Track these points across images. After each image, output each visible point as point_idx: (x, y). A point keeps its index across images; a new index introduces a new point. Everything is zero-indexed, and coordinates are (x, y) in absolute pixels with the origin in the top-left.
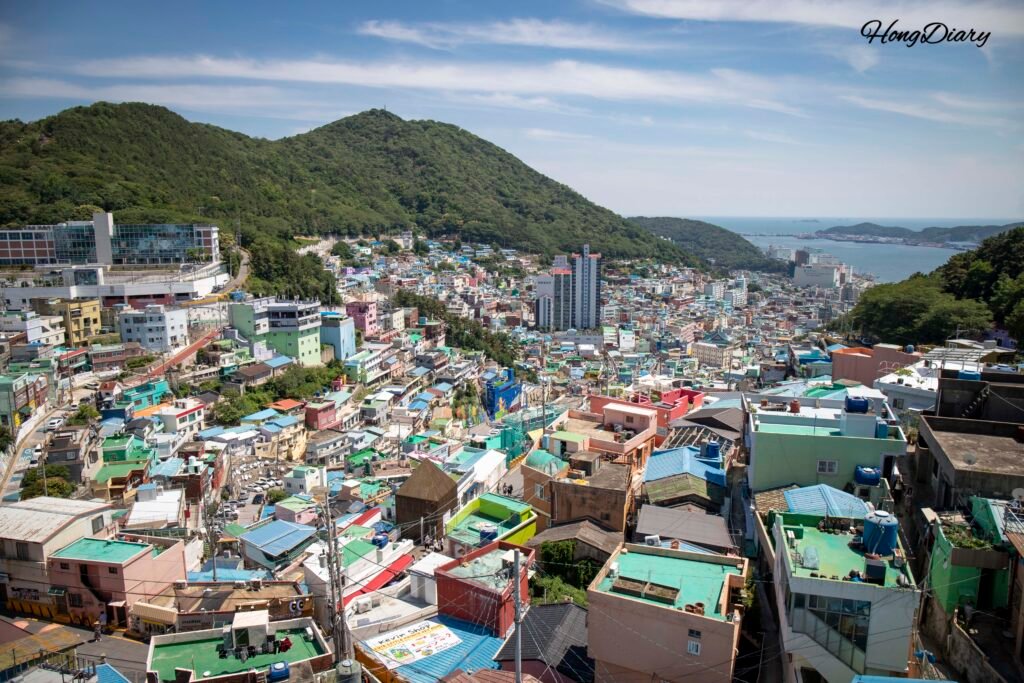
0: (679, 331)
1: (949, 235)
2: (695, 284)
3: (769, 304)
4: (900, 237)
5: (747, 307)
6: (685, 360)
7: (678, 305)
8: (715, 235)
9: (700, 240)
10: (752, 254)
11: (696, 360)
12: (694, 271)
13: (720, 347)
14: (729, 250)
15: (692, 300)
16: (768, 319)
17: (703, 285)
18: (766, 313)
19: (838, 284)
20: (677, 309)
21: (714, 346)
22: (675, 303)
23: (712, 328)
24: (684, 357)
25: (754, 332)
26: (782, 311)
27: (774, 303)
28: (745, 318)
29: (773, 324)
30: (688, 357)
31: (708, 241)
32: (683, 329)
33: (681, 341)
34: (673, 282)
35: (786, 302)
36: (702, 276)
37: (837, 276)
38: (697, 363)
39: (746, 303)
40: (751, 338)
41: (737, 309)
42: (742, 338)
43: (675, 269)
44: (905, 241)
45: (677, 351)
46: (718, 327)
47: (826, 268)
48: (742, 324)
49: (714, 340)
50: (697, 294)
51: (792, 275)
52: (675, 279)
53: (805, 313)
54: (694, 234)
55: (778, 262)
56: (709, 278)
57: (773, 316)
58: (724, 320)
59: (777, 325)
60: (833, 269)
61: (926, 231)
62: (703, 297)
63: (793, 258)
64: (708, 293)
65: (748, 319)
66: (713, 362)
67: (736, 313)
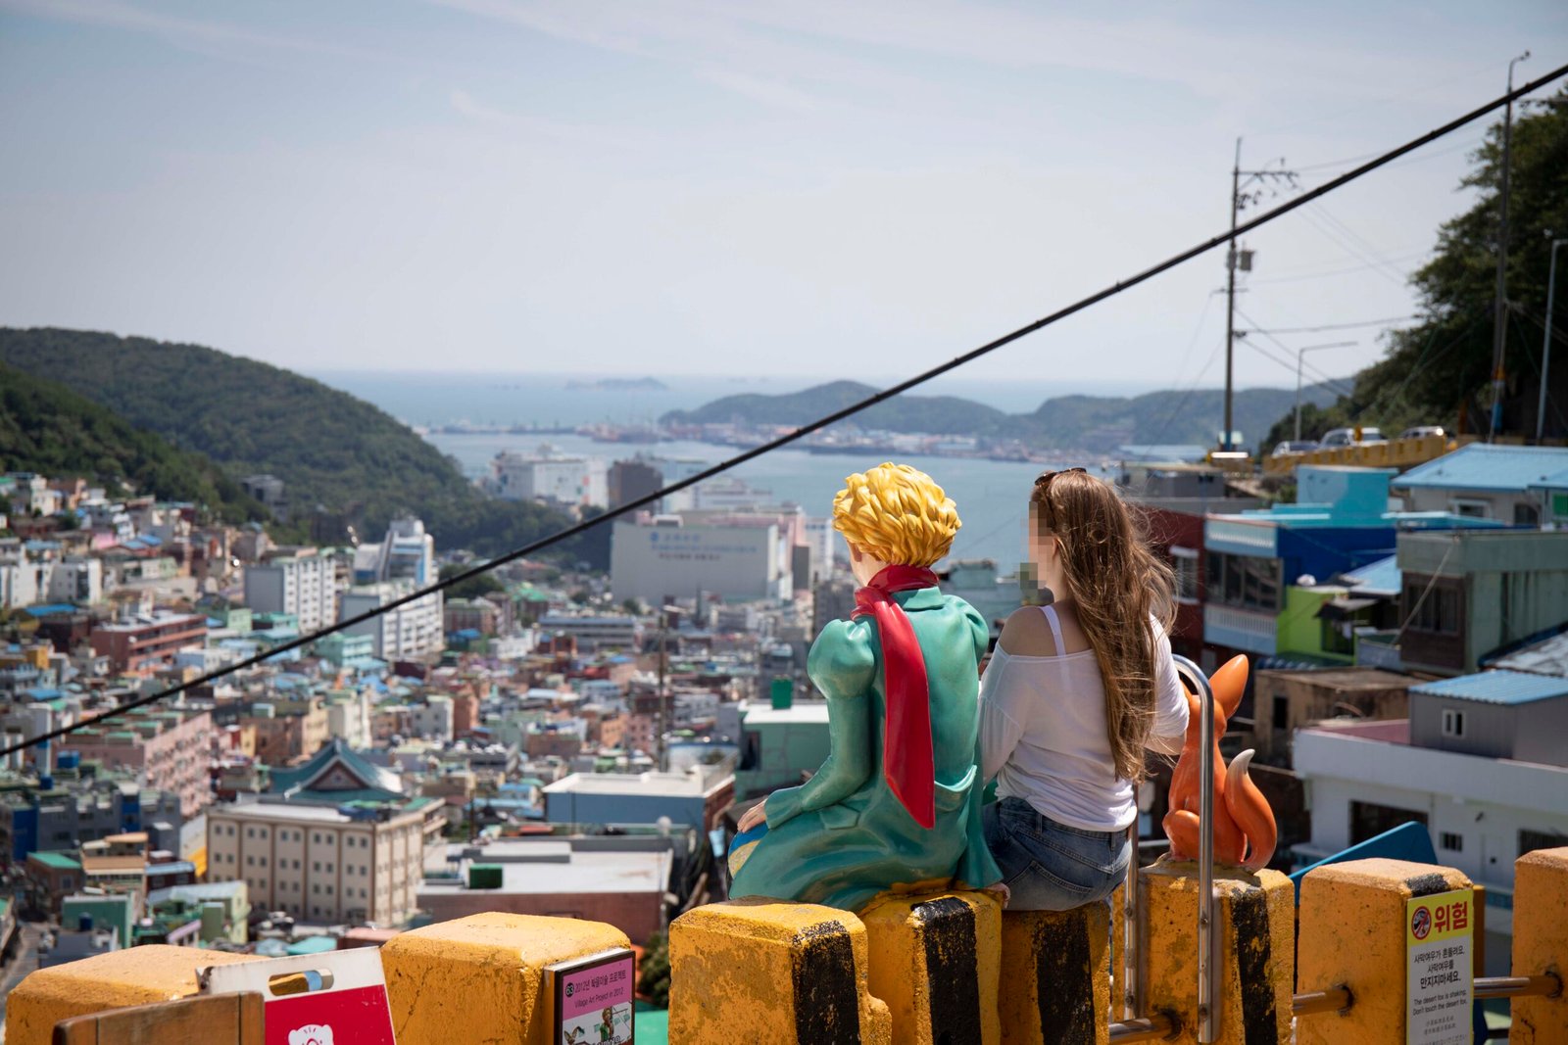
0: (137, 757)
1: (1128, 422)
2: (199, 564)
3: (542, 648)
4: (965, 431)
5: (448, 662)
6: (176, 893)
7: (120, 653)
8: (265, 402)
9: (206, 424)
10: (434, 484)
11: (236, 893)
12: (186, 515)
13: (359, 815)
14: (336, 466)
15: (191, 632)
16: (549, 705)
17: (234, 568)
18: (535, 684)
19: (785, 588)
20: (115, 673)
21: (330, 815)
22: (105, 644)
23: (297, 746)
24: (171, 880)
25: (498, 763)
26: (603, 673)
27: (565, 644)
28: (449, 705)
29: (578, 727)
30: (190, 878)
31: (241, 432)
32: (152, 747)
33: (148, 799)
34: (95, 554)
35: (616, 639)
36: (231, 535)
37: (779, 558)
38: (240, 910)
39: (439, 644)
40: (489, 789)
41: (403, 669)
42: (450, 789)
43: (97, 499)
44: (982, 447)
45: (131, 849)
46: (328, 747)
47: (734, 525)
48: (437, 731)
49: (318, 791)
50: (216, 606)
51: (601, 563)
52: (102, 542)
53: (701, 682)
54: (174, 403)
55: (539, 513)
56: (264, 544)
57: (569, 696)
58: (350, 710)
59: (593, 735)
60: (762, 527)
61: (1051, 407)
62: (241, 621)
63: (599, 496)
64: (265, 609)
65: (461, 707)
66: (323, 901)
67: (400, 687)
